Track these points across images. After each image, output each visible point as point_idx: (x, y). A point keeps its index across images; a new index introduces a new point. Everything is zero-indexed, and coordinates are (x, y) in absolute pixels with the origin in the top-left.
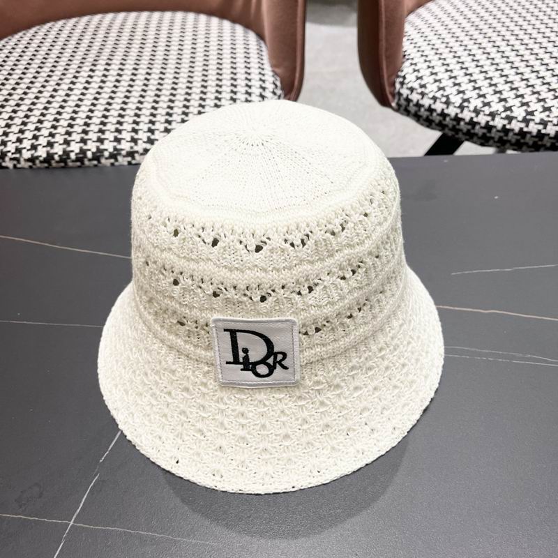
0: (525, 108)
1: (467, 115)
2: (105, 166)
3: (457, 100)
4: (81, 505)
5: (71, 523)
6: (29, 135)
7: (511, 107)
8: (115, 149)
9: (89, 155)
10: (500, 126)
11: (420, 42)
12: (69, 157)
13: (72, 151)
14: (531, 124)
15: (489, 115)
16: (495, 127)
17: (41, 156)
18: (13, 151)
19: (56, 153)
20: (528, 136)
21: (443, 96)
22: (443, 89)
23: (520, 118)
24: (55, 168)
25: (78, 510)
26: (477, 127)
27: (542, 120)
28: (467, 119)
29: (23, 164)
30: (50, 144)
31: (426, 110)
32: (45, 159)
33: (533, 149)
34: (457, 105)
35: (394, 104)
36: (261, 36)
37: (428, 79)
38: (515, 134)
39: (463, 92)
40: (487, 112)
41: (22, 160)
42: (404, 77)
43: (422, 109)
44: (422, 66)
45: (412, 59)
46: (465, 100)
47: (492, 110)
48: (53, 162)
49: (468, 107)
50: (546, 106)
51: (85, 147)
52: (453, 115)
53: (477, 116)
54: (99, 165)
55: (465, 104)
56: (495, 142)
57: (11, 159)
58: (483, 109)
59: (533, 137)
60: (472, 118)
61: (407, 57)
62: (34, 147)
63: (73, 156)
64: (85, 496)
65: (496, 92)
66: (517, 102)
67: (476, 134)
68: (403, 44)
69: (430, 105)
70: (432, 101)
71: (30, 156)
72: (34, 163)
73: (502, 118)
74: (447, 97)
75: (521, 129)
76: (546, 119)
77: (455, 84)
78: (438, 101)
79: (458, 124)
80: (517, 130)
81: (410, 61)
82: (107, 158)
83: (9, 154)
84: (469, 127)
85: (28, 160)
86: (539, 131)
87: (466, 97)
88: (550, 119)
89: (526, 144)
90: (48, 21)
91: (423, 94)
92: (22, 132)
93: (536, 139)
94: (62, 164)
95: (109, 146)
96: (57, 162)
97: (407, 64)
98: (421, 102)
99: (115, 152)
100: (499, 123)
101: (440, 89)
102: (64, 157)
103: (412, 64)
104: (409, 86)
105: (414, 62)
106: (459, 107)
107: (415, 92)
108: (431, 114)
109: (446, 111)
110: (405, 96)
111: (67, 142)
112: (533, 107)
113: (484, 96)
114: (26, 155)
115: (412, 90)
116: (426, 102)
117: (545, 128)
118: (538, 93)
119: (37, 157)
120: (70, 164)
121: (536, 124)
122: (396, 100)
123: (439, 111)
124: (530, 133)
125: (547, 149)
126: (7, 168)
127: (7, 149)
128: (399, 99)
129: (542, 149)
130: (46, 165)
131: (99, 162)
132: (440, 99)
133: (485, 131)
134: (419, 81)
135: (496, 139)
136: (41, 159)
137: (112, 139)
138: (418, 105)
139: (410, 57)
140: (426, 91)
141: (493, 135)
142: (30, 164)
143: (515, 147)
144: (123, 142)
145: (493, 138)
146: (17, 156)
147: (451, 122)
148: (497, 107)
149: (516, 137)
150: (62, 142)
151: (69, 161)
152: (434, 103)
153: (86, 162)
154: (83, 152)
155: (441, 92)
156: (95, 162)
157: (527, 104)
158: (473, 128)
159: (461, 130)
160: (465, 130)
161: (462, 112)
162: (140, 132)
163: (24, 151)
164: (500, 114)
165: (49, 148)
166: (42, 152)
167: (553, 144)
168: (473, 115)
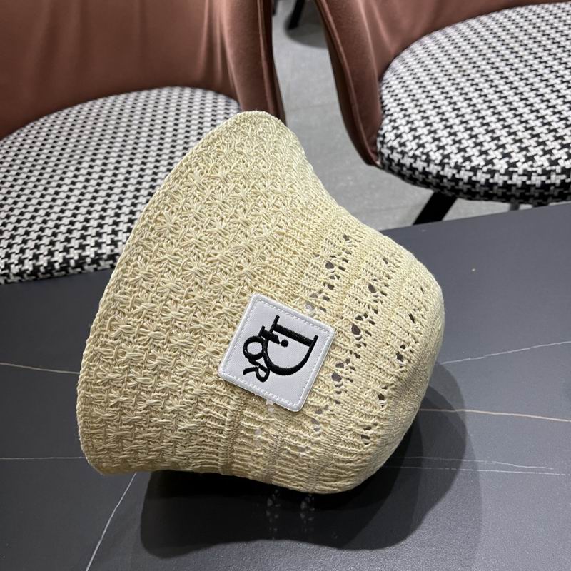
0: (507, 159)
1: (448, 172)
2: (88, 273)
3: (437, 157)
6: (16, 249)
7: (492, 159)
8: (96, 254)
9: (72, 263)
10: (483, 181)
11: (401, 93)
12: (53, 268)
13: (56, 262)
14: (515, 176)
15: (470, 170)
16: (478, 182)
17: (27, 270)
19: (42, 265)
20: (514, 188)
21: (422, 153)
22: (422, 146)
23: (502, 171)
24: (42, 279)
26: (461, 183)
27: (525, 170)
28: (449, 176)
29: (13, 279)
30: (36, 257)
31: (408, 169)
32: (32, 272)
34: (437, 162)
35: (378, 163)
37: (407, 137)
38: (500, 188)
39: (443, 148)
40: (468, 168)
41: (11, 275)
42: (384, 136)
43: (405, 169)
44: (401, 121)
45: (392, 115)
46: (445, 157)
47: (473, 164)
48: (39, 274)
49: (448, 164)
50: (529, 154)
51: (68, 256)
52: (434, 172)
53: (458, 172)
54: (83, 272)
55: (446, 161)
56: (481, 196)
58: (464, 165)
59: (518, 189)
60: (454, 175)
61: (387, 113)
62: (21, 261)
63: (57, 266)
65: (476, 145)
66: (498, 154)
67: (461, 190)
69: (411, 164)
70: (412, 160)
71: (18, 271)
72: (23, 277)
73: (484, 173)
74: (427, 154)
75: (505, 182)
76: (530, 169)
77: (435, 140)
78: (418, 159)
79: (442, 181)
80: (501, 183)
81: (389, 118)
82: (89, 265)
84: (453, 184)
85: (17, 275)
86: (524, 182)
87: (446, 153)
88: (534, 169)
89: (514, 196)
90: (41, 117)
91: (403, 153)
92: (10, 246)
93: (523, 191)
94: (49, 275)
95: (90, 252)
96: (43, 274)
97: (386, 121)
98: (402, 161)
99: (97, 257)
100: (481, 177)
101: (420, 146)
102: (49, 268)
103: (391, 121)
104: (389, 145)
105: (393, 118)
106: (440, 164)
107: (395, 151)
108: (414, 173)
109: (427, 170)
110: (386, 155)
111: (51, 253)
112: (515, 157)
113: (464, 150)
114: (15, 269)
115: (392, 149)
116: (407, 161)
117: (530, 179)
118: (520, 141)
119: (25, 271)
120: (56, 274)
121: (520, 175)
122: (380, 160)
123: (420, 169)
124: (515, 185)
128: (382, 159)
130: (34, 277)
131: (83, 269)
132: (420, 157)
133: (469, 186)
134: (398, 139)
135: (482, 194)
136: (28, 272)
137: (93, 244)
138: (400, 165)
139: (390, 113)
140: (406, 150)
141: (478, 190)
142: (19, 278)
143: (504, 200)
144: (104, 245)
145: (478, 193)
146: (7, 271)
147: (434, 180)
148: (478, 161)
149: (501, 190)
150: (46, 253)
151: (54, 271)
152: (415, 162)
153: (71, 271)
154: (66, 260)
155: (421, 149)
156: (79, 270)
157: (508, 155)
158: (457, 184)
159: (446, 187)
160: (449, 187)
161: (443, 169)
162: (120, 233)
163: (12, 266)
164: (481, 169)
165: (34, 261)
166: (28, 266)
167: (541, 194)
168: (455, 171)
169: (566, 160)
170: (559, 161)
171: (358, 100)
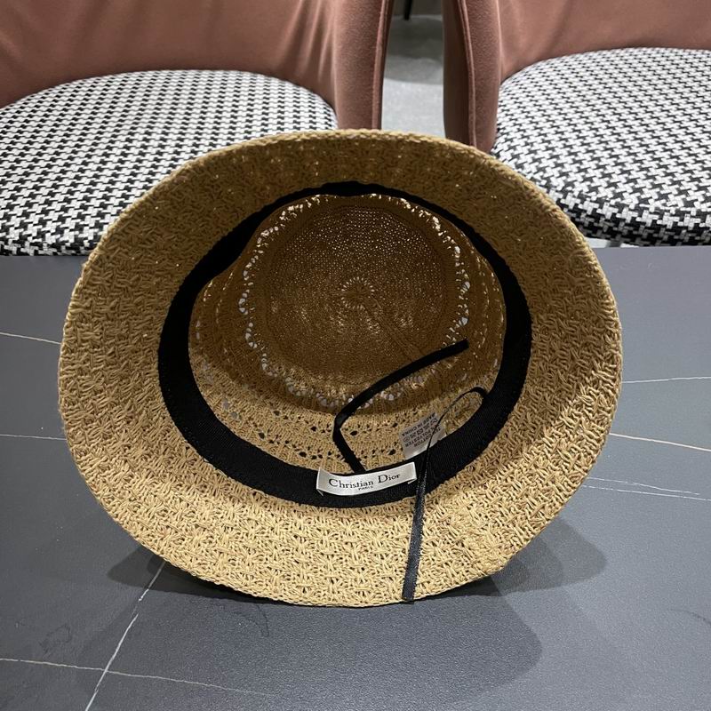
0: (638, 194)
1: (571, 201)
4: (117, 650)
5: (106, 671)
6: (53, 216)
7: (622, 193)
10: (609, 216)
11: (517, 113)
14: (645, 213)
15: (595, 202)
16: (604, 216)
17: (67, 242)
18: (35, 234)
19: (86, 238)
20: (642, 227)
21: (543, 178)
22: (543, 170)
23: (632, 207)
25: (114, 656)
26: (583, 215)
27: (657, 208)
28: (571, 206)
29: (46, 250)
30: (79, 228)
32: (72, 244)
33: (648, 243)
34: (559, 189)
36: (329, 102)
37: (525, 158)
38: (627, 224)
39: (566, 174)
40: (594, 199)
41: (45, 244)
44: (518, 142)
45: (508, 134)
46: (568, 184)
47: (599, 196)
48: (82, 248)
49: (571, 192)
50: (662, 192)
53: (582, 203)
55: (569, 188)
56: (604, 233)
57: (32, 244)
58: (589, 195)
59: (646, 228)
60: (576, 205)
61: (501, 131)
62: (60, 231)
64: (122, 641)
65: (604, 176)
66: (628, 188)
68: (498, 116)
71: (54, 241)
72: (59, 250)
73: (611, 206)
74: (548, 179)
75: (634, 219)
76: (662, 208)
77: (557, 165)
80: (628, 220)
81: (505, 136)
83: (30, 239)
85: (53, 246)
86: (654, 221)
87: (569, 180)
88: (667, 208)
89: (640, 236)
90: (75, 79)
92: (45, 212)
93: (651, 231)
97: (502, 139)
100: (607, 211)
101: (539, 170)
103: (507, 140)
105: (509, 137)
106: (561, 191)
111: (99, 226)
112: (647, 193)
113: (590, 179)
114: (50, 239)
117: (661, 218)
118: (653, 177)
119: (63, 243)
121: (650, 213)
124: (644, 223)
125: (664, 242)
126: (27, 254)
127: (28, 232)
129: (658, 242)
130: (73, 252)
132: (540, 182)
133: (592, 220)
134: (515, 160)
135: (605, 230)
136: (68, 244)
139: (505, 131)
140: (524, 172)
141: (601, 225)
142: (55, 250)
143: (628, 240)
145: (601, 228)
146: (40, 240)
148: (606, 193)
149: (627, 228)
150: (92, 225)
155: (541, 173)
157: (640, 190)
158: (579, 216)
161: (565, 197)
163: (48, 235)
164: (609, 201)
165: (77, 232)
166: (69, 237)
167: (671, 237)
168: (578, 201)
169: (702, 203)
170: (695, 203)
171: (477, 108)
